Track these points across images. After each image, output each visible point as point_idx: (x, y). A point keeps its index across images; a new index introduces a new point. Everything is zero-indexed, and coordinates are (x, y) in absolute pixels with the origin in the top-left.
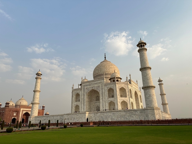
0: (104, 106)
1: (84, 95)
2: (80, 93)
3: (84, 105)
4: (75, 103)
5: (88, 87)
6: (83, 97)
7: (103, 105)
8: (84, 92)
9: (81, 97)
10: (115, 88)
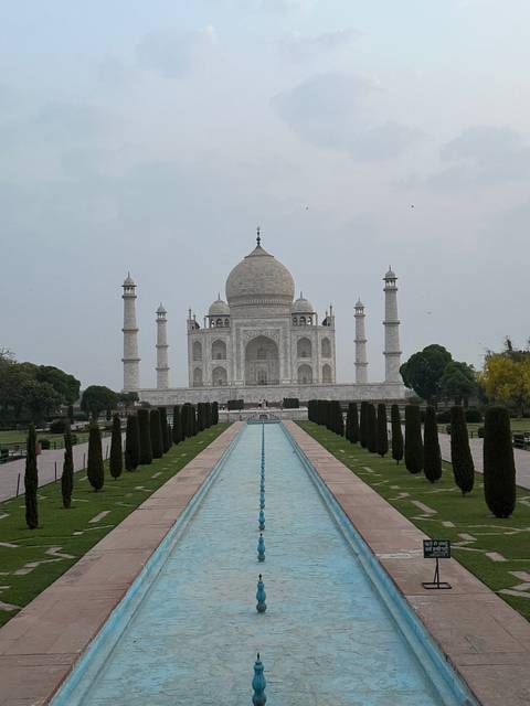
0: (289, 373)
1: (238, 345)
2: (228, 341)
3: (238, 366)
4: (214, 362)
5: (250, 328)
6: (234, 350)
7: (286, 370)
8: (237, 338)
9: (231, 350)
10: (314, 339)
